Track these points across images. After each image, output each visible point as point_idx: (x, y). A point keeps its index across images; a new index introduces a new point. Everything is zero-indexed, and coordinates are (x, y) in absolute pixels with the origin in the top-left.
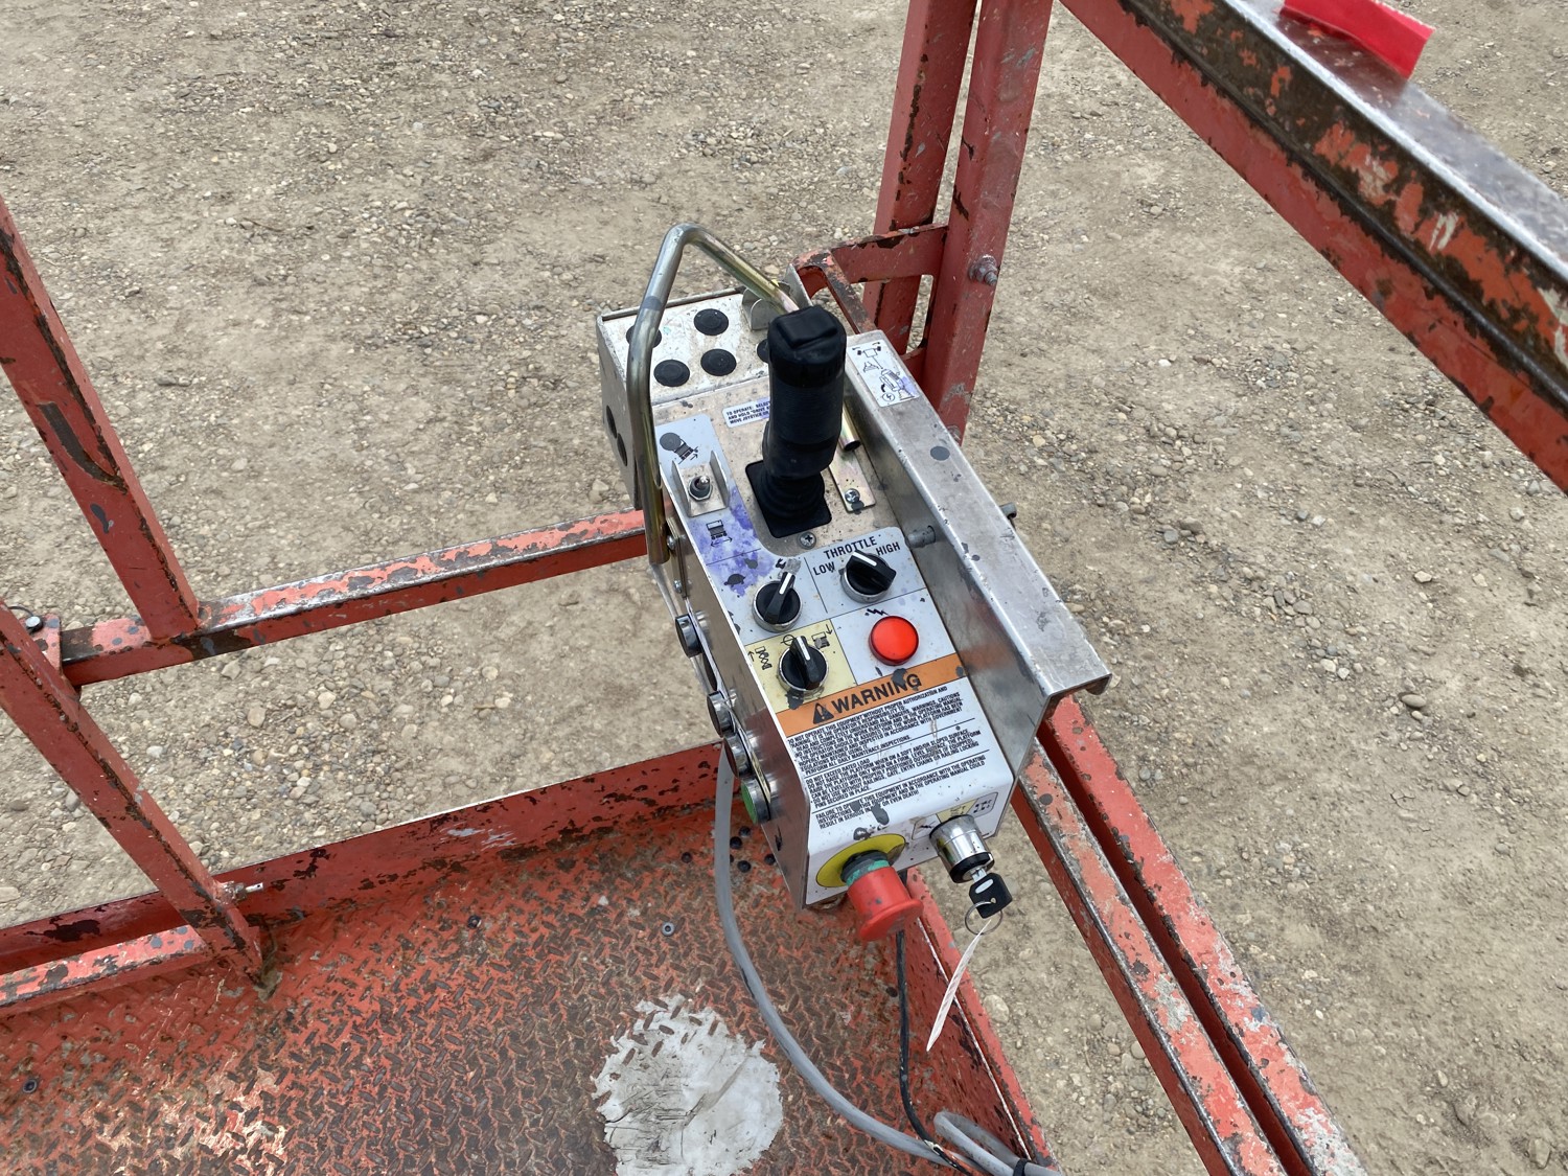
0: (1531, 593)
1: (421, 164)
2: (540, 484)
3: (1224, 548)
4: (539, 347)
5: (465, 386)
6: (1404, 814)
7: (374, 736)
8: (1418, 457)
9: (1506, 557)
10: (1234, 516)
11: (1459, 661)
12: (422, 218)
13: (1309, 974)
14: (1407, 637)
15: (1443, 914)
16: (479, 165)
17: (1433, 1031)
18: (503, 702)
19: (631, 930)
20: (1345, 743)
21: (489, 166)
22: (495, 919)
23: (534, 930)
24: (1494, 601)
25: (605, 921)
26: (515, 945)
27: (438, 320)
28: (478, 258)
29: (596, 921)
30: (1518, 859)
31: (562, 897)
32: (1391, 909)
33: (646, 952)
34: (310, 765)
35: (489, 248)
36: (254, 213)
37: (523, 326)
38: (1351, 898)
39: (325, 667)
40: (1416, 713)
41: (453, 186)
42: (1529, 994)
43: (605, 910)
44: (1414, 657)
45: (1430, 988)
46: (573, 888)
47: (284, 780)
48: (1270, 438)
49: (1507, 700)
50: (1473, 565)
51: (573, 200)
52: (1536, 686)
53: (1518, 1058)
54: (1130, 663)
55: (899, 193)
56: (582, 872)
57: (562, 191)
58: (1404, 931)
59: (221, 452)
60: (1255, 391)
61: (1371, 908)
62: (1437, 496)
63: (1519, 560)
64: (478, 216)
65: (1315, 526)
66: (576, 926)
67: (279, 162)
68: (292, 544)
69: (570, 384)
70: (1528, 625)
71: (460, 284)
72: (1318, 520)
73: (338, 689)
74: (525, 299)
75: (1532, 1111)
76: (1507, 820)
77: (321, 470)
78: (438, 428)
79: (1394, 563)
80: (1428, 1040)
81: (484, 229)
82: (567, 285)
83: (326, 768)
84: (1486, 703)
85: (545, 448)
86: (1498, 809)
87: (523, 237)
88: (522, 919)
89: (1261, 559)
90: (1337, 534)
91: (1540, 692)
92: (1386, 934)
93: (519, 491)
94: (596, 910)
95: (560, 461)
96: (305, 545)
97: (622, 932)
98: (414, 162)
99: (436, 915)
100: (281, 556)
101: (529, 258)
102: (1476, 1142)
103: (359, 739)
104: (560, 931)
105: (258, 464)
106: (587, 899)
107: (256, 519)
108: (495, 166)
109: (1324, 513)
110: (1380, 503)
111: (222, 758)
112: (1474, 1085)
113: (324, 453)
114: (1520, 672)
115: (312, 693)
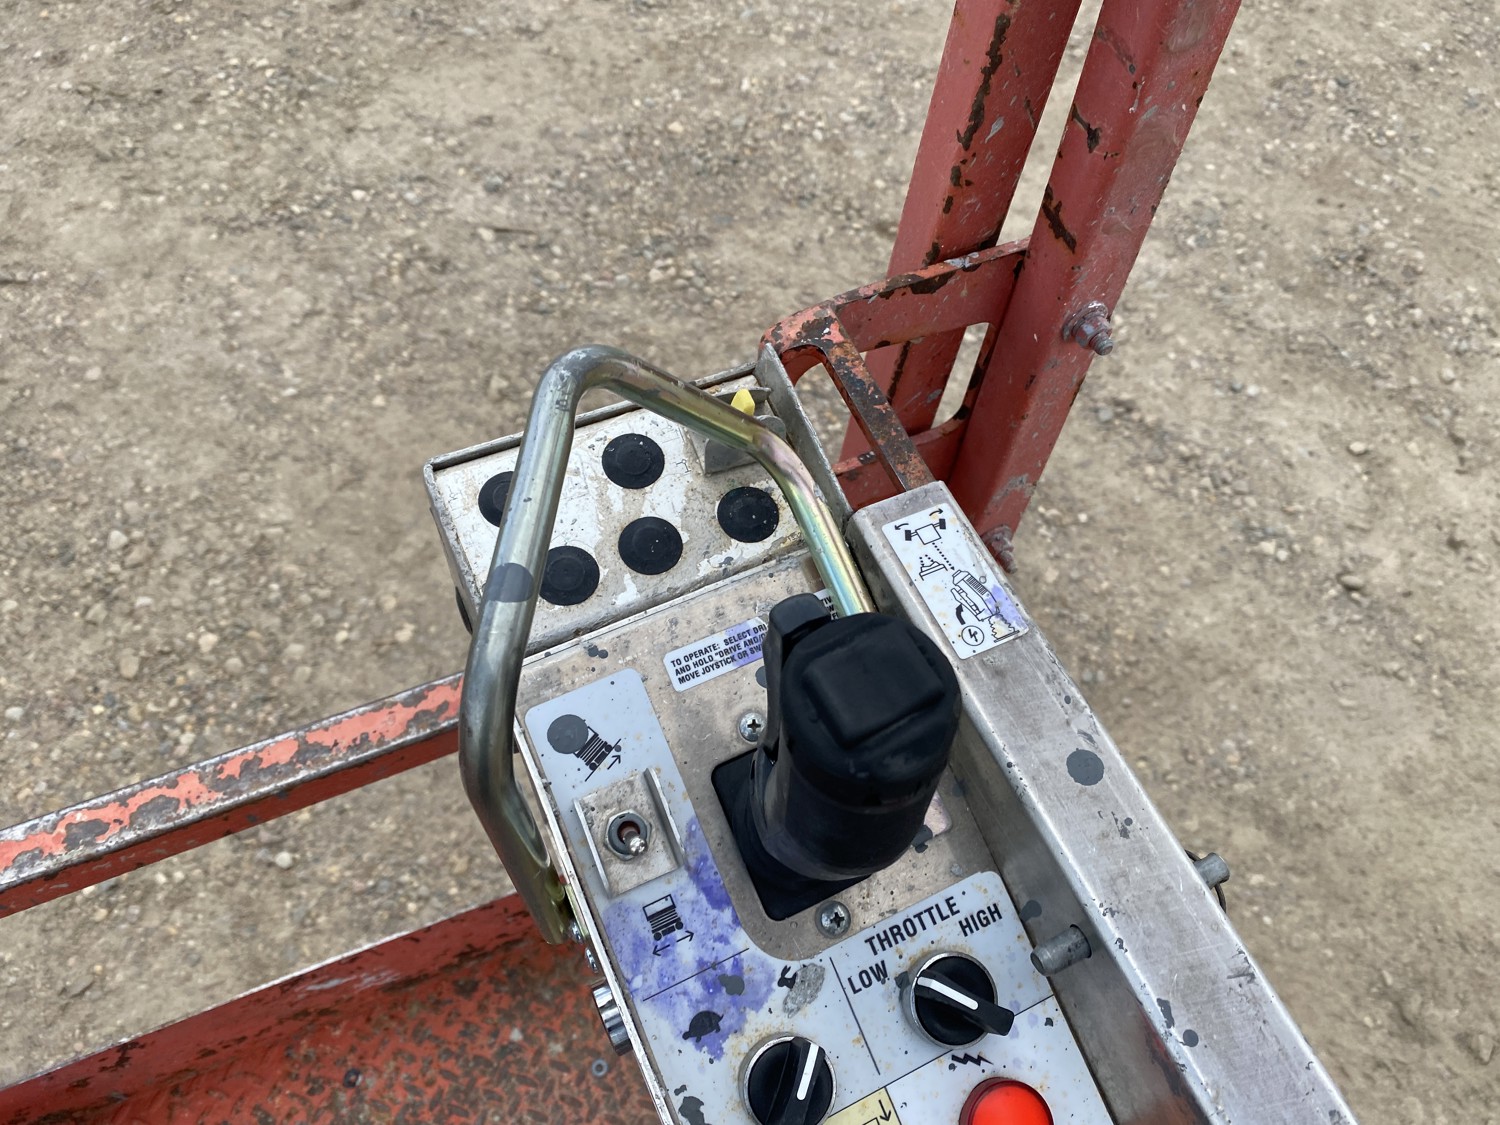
0: (1462, 460)
1: (281, 13)
2: (430, 382)
3: (1159, 423)
4: (424, 224)
5: (343, 272)
6: (1345, 702)
7: (264, 681)
8: (1351, 317)
9: (1437, 422)
10: (1168, 390)
11: (1394, 536)
12: (286, 78)
13: (1256, 879)
14: (1343, 514)
15: (1385, 806)
16: (348, 15)
17: (1378, 929)
18: (405, 635)
19: (554, 1073)
20: (1285, 630)
21: (358, 15)
22: (378, 1071)
23: (430, 1083)
24: (1428, 470)
25: (520, 1062)
26: (407, 1106)
27: (310, 197)
28: (351, 123)
29: (508, 1064)
30: (1455, 742)
31: (463, 1034)
32: (1334, 804)
33: (575, 1103)
34: (193, 719)
35: (363, 112)
36: (92, 76)
37: (407, 202)
38: (1295, 796)
39: (204, 605)
40: (1355, 595)
41: (319, 40)
42: (1469, 883)
43: (519, 1048)
44: (1350, 534)
45: (1374, 883)
46: (476, 1019)
47: (164, 737)
48: (1202, 301)
49: (1442, 575)
50: (1405, 433)
51: (454, 54)
52: (1469, 559)
53: (1459, 950)
54: (1068, 556)
55: (949, 202)
56: (487, 996)
57: (442, 43)
58: (1347, 826)
59: (71, 359)
60: (1183, 251)
61: (1314, 804)
62: (1369, 359)
63: (1450, 425)
64: (350, 73)
65: (1250, 398)
66: (483, 1073)
67: (119, 15)
68: (159, 464)
69: (461, 265)
70: (1460, 494)
71: (333, 155)
72: (1252, 390)
73: (219, 630)
74: (406, 170)
75: (1475, 1006)
76: (1444, 702)
77: (188, 376)
78: (316, 323)
79: (1329, 435)
80: (1374, 939)
81: (358, 90)
82: (453, 152)
83: (212, 721)
84: (1421, 579)
85: (435, 341)
86: (1436, 691)
87: (401, 98)
88: (414, 1069)
89: (1196, 435)
90: (1271, 405)
91: (1474, 565)
92: (1330, 831)
93: (410, 392)
94: (508, 1049)
95: (454, 355)
96: (174, 464)
97: (542, 1076)
98: (274, 11)
99: (303, 1073)
100: (147, 480)
101: (408, 123)
102: (1422, 1042)
103: (246, 685)
104: (464, 1081)
105: (113, 374)
106: (495, 1034)
107: (114, 437)
108: (366, 15)
109: (1258, 382)
110: (1312, 369)
111: (93, 717)
112: (1419, 982)
113: (188, 357)
114: (1454, 544)
115: (191, 636)
